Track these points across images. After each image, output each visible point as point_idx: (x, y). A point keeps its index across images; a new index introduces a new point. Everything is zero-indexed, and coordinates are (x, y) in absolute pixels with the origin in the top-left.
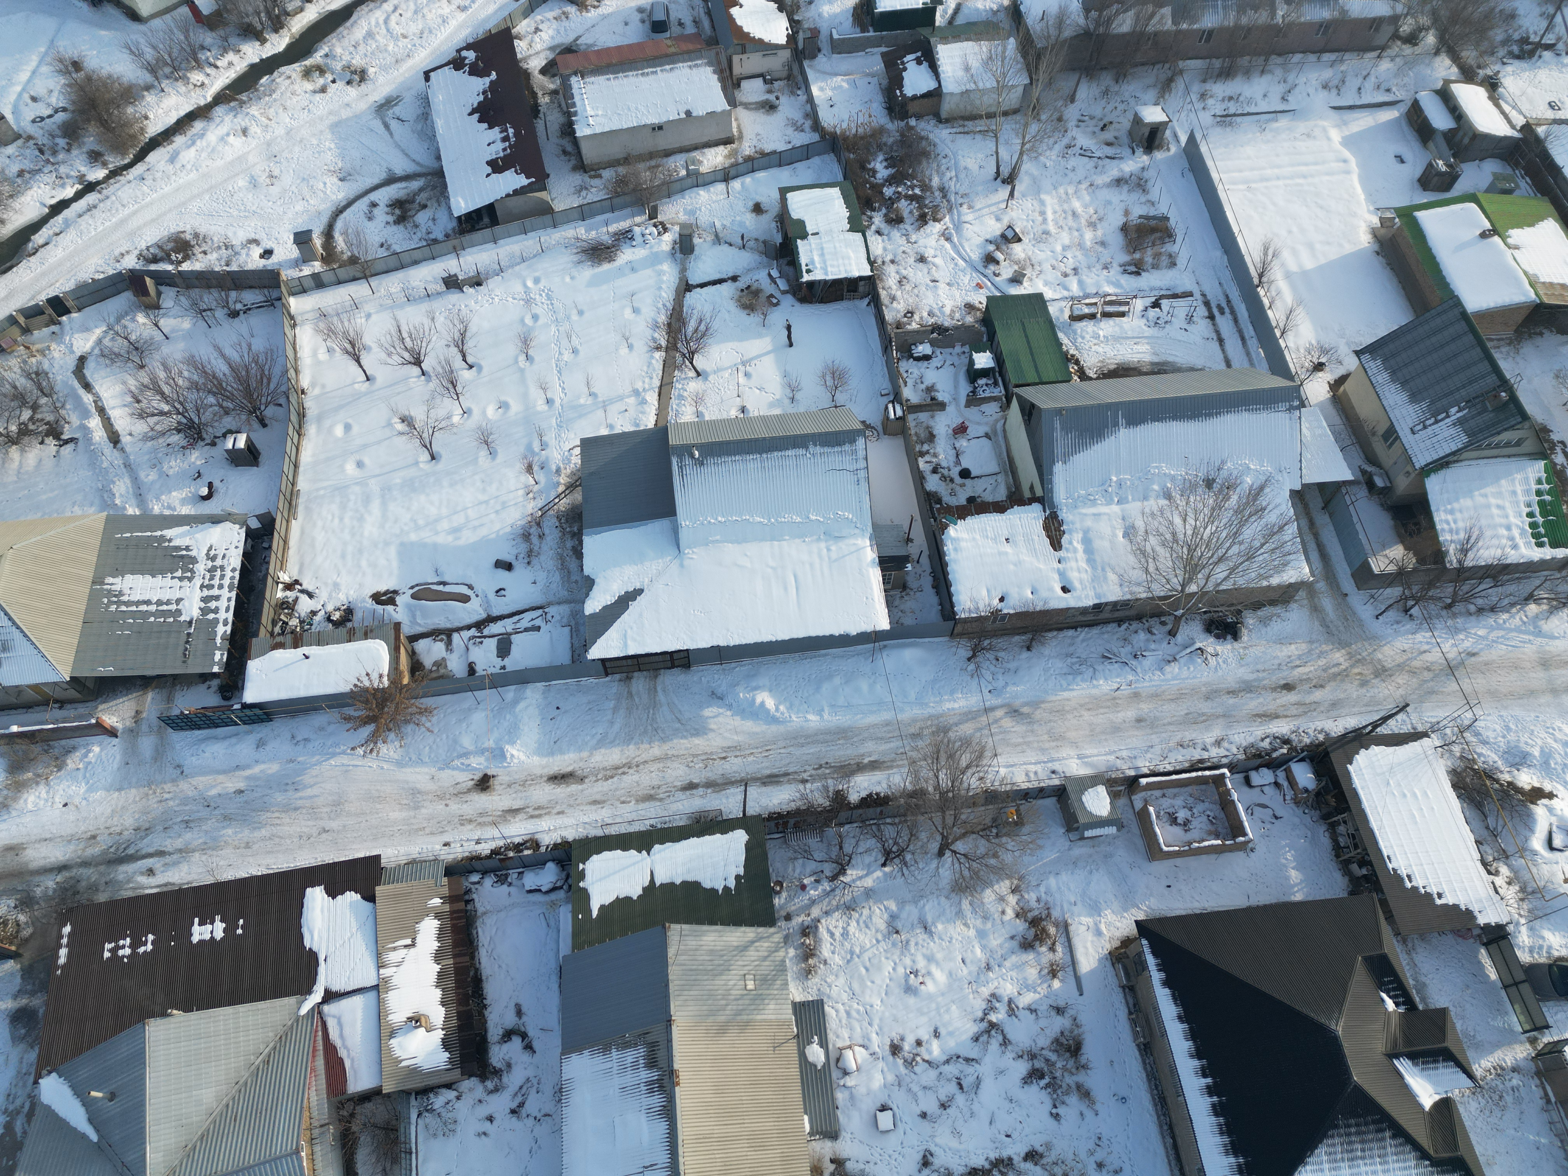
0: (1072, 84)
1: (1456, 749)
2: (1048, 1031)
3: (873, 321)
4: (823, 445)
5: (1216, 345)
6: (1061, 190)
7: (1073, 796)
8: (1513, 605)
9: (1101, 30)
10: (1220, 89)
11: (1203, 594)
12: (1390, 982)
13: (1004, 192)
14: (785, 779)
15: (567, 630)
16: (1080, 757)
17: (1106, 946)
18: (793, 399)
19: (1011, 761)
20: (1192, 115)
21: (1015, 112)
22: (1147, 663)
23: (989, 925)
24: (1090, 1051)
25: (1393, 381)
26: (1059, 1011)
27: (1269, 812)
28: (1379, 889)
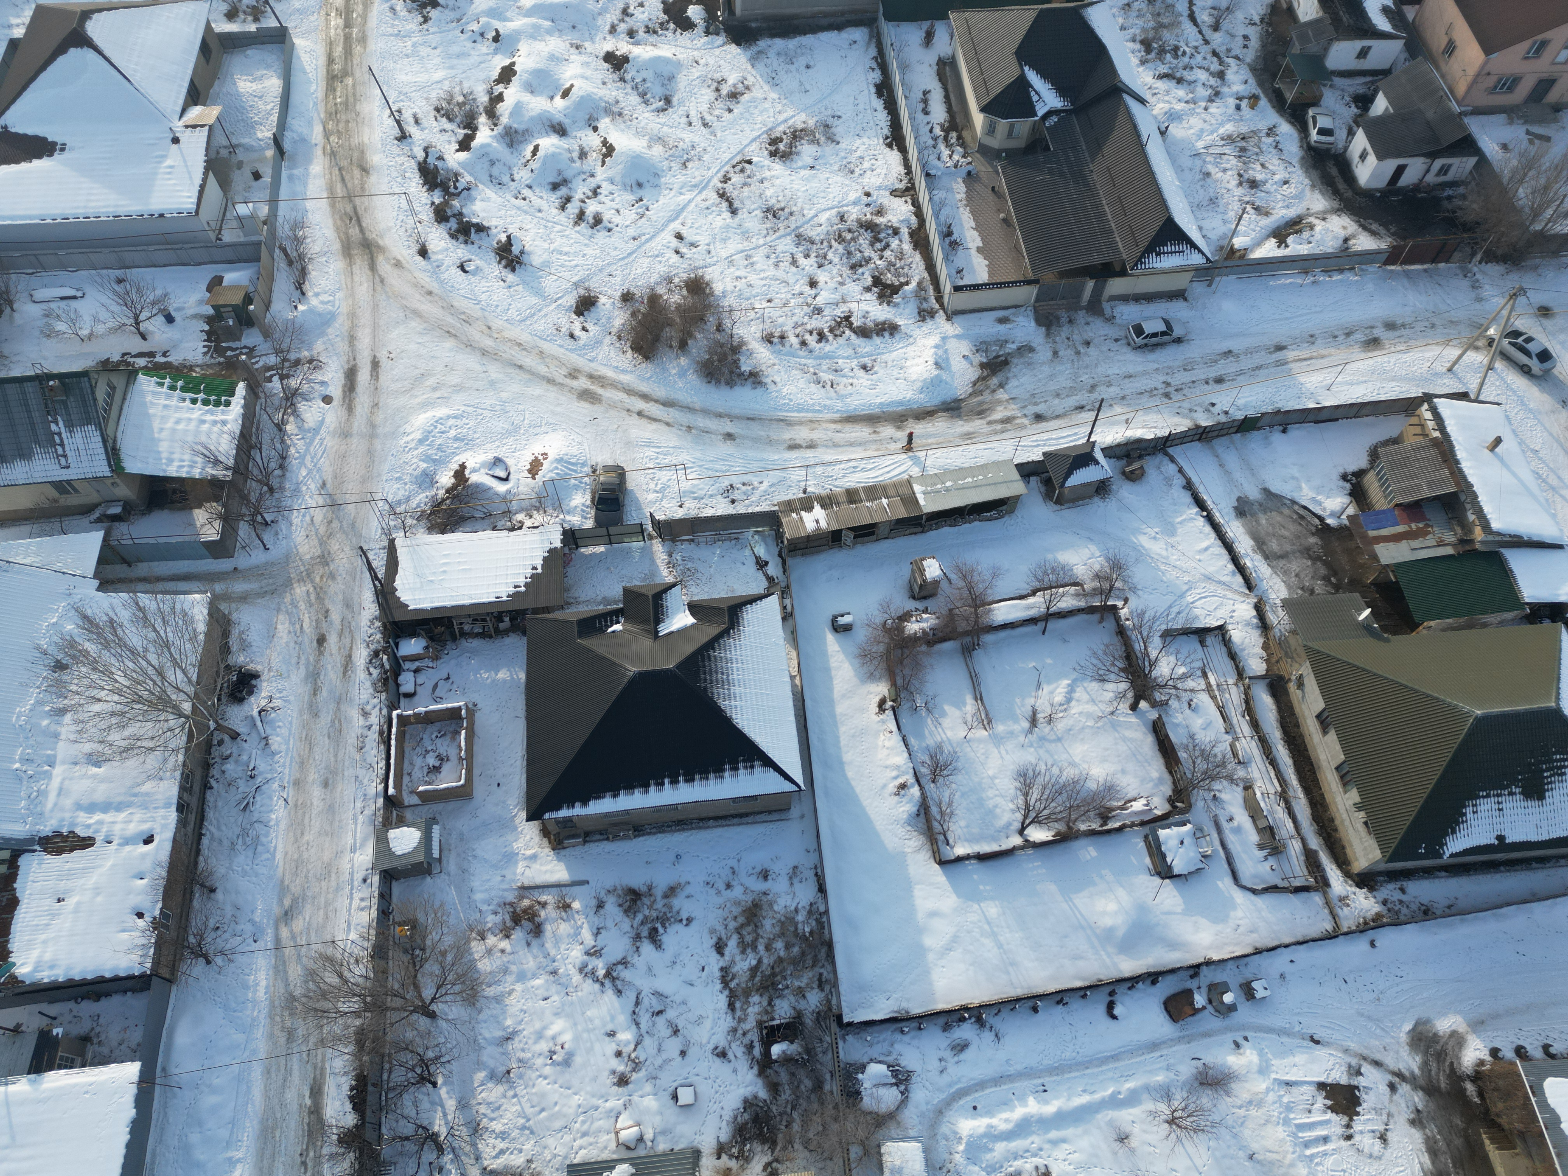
1: (409, 521)
2: (617, 919)
7: (395, 864)
8: (283, 442)
11: (196, 698)
12: (600, 623)
16: (353, 850)
17: (546, 852)
19: (344, 925)
22: (262, 766)
23: (513, 968)
24: (637, 882)
26: (600, 906)
27: (441, 683)
28: (523, 612)
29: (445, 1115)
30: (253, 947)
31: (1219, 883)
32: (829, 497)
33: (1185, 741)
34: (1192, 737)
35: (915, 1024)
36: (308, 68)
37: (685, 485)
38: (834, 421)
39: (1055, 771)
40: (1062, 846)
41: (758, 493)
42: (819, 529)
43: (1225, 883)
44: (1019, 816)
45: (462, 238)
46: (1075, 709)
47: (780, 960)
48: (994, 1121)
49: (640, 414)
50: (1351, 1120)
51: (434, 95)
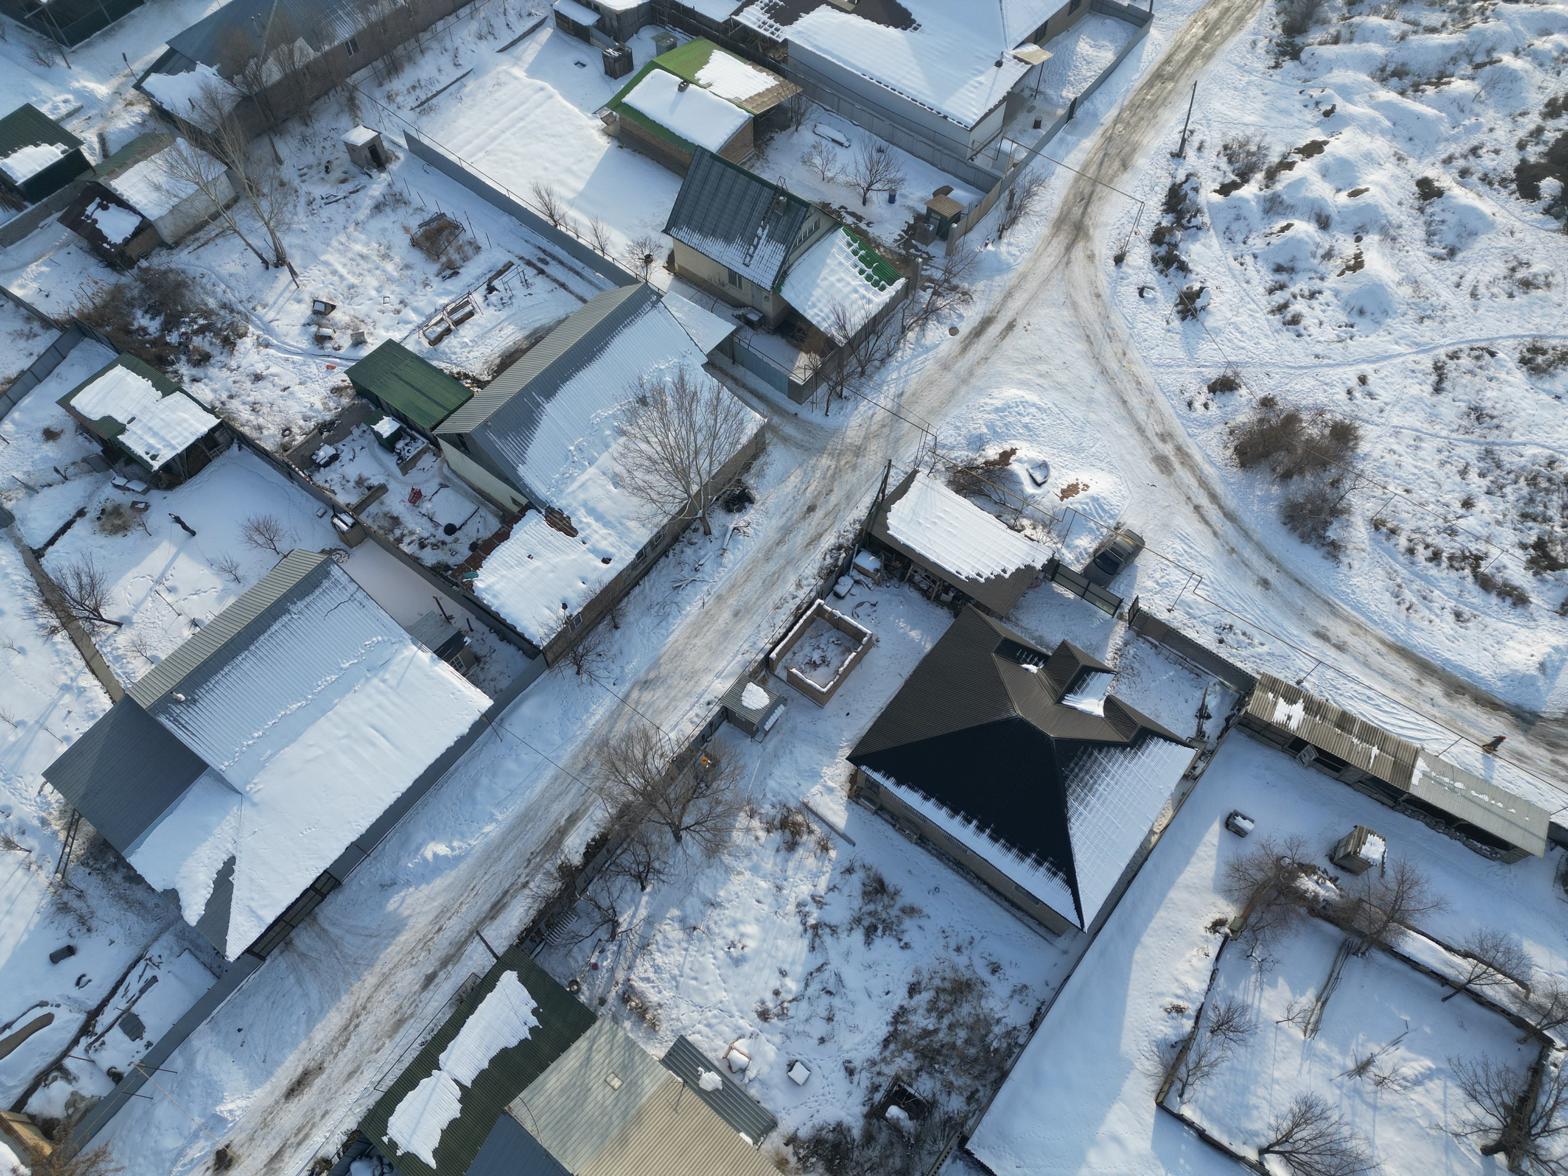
0: (269, 148)
1: (940, 466)
2: (854, 893)
3: (256, 459)
4: (302, 597)
5: (562, 291)
6: (335, 243)
7: (736, 709)
8: (898, 342)
9: (256, 89)
10: (399, 84)
11: (704, 487)
12: (1021, 654)
13: (284, 275)
14: (508, 897)
15: (186, 956)
16: (718, 676)
17: (842, 794)
18: (237, 579)
19: (673, 723)
20: (394, 118)
21: (236, 200)
22: (708, 568)
23: (755, 857)
24: (892, 879)
25: (705, 236)
26: (849, 871)
27: (867, 605)
28: (969, 599)
29: (634, 916)
30: (611, 687)
32: (1320, 705)
36: (1144, 57)
37: (1188, 596)
38: (1383, 642)
39: (1346, 1131)
41: (1251, 651)
42: (1285, 725)
44: (1272, 1137)
45: (1160, 266)
46: (1417, 1095)
49: (1197, 508)
51: (1233, 133)
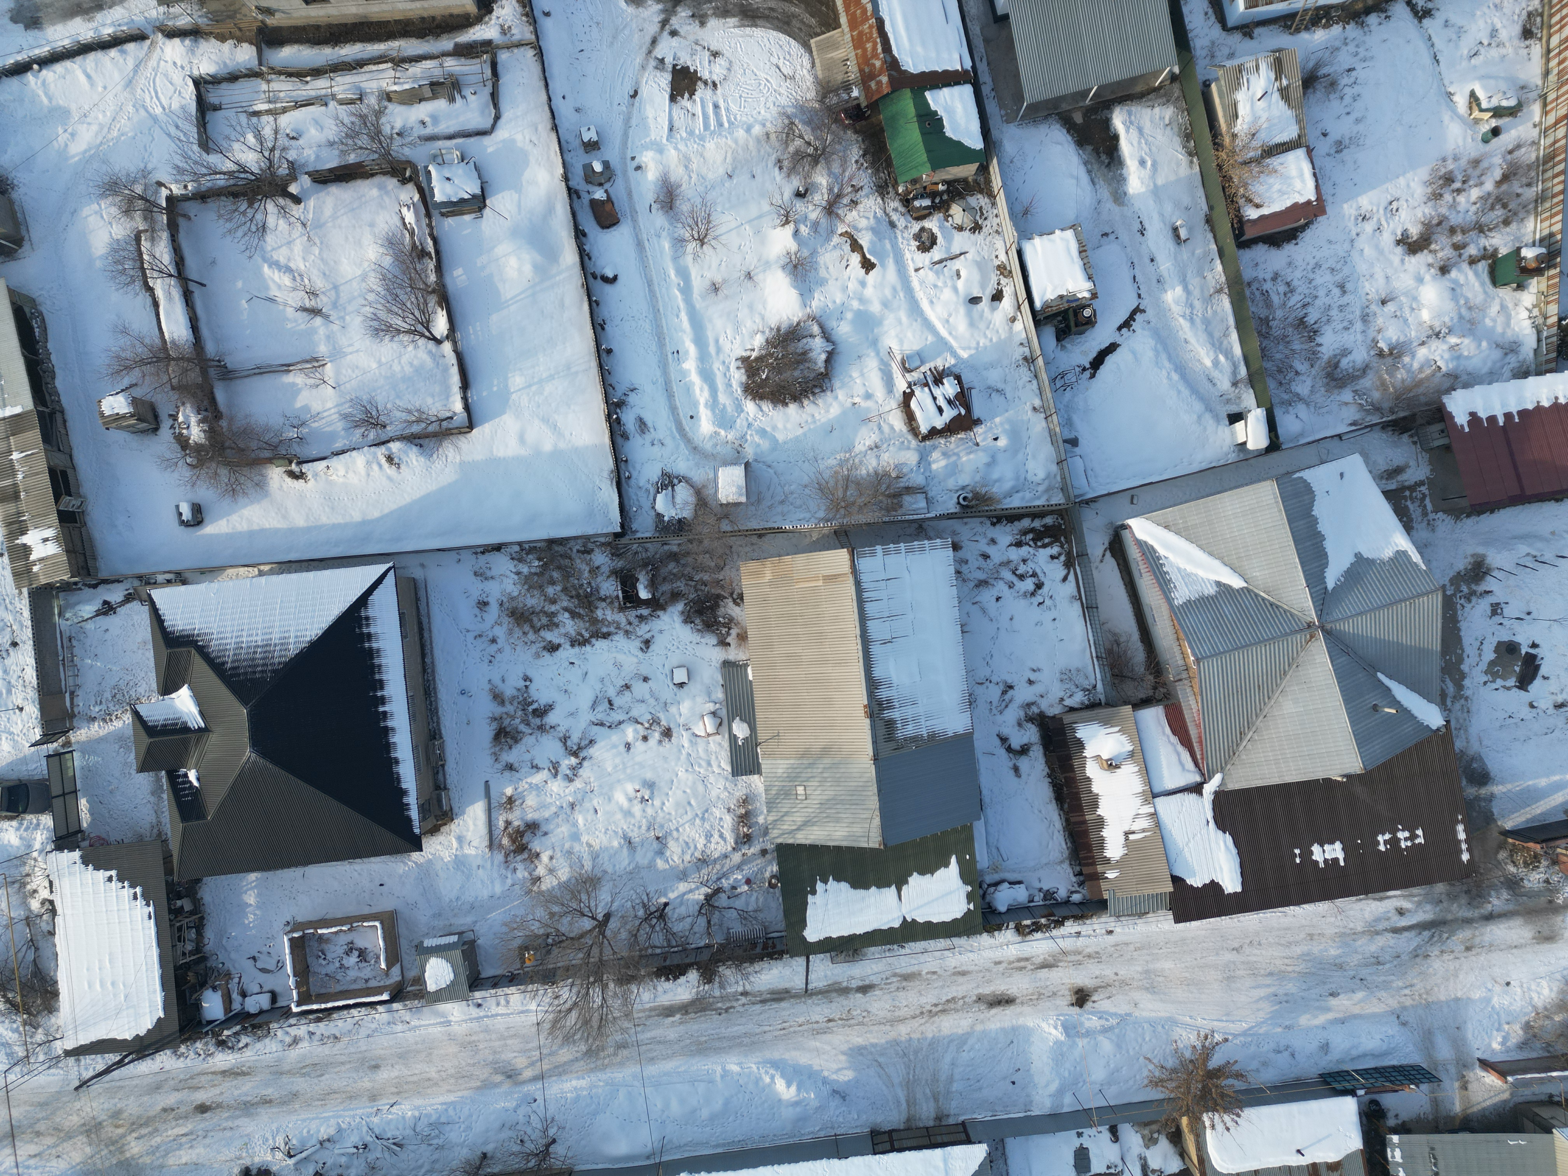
1: (40, 1037)
2: (524, 749)
7: (463, 979)
12: (187, 795)
14: (765, 997)
16: (448, 1023)
17: (455, 827)
19: (523, 1017)
22: (354, 1139)
23: (567, 846)
24: (487, 732)
26: (510, 767)
27: (260, 965)
28: (170, 885)
30: (540, 1101)
31: (490, 150)
33: (336, 152)
34: (331, 144)
35: (623, 465)
39: (371, 297)
40: (453, 302)
42: (56, 538)
43: (489, 144)
44: (422, 342)
46: (298, 264)
47: (565, 590)
48: (702, 401)
50: (700, 79)
